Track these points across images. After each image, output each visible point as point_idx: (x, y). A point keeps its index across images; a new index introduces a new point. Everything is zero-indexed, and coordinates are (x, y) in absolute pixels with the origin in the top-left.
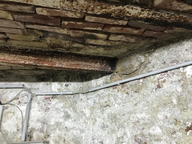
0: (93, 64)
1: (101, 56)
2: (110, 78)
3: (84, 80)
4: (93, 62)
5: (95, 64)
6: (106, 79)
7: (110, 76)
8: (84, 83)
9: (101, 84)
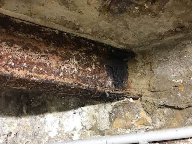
0: (53, 62)
1: (83, 36)
2: (108, 116)
3: (25, 111)
4: (54, 53)
5: (61, 63)
6: (94, 117)
7: (109, 107)
8: (23, 119)
9: (75, 129)
